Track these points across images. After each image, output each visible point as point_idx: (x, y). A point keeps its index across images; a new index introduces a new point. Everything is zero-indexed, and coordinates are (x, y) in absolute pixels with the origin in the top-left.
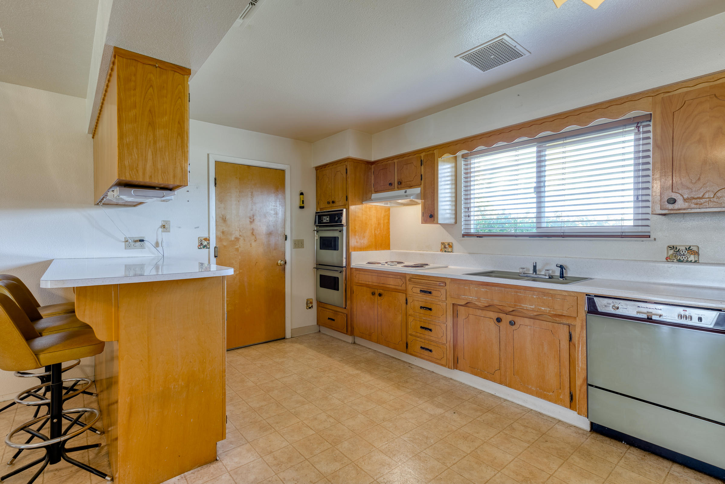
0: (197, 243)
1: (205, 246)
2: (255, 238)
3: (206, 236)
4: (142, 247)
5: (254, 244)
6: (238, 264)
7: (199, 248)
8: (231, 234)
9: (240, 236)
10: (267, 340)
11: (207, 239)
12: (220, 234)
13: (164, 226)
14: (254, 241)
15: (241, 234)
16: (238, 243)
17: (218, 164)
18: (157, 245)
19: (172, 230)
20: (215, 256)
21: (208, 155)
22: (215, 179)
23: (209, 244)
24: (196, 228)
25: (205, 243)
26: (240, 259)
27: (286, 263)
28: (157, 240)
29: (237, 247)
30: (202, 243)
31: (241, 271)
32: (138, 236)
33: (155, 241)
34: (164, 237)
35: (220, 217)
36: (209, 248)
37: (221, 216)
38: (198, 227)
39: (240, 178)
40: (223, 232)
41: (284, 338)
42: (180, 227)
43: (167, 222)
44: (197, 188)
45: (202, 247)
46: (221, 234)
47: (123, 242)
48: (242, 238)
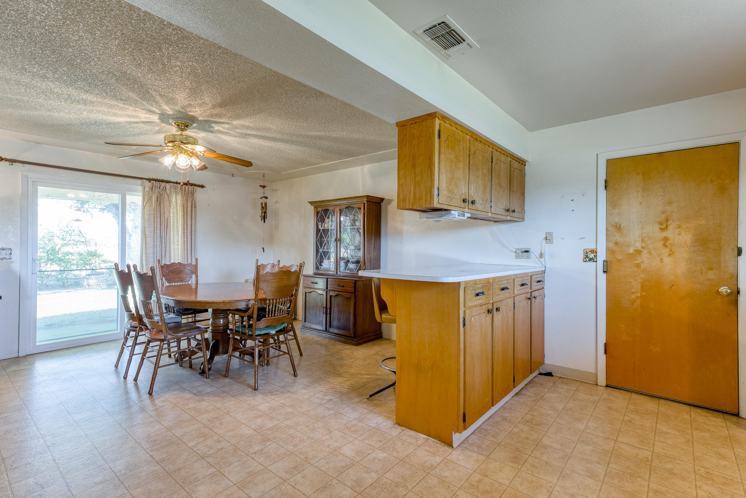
0: (582, 256)
1: (590, 260)
2: (671, 251)
3: (594, 247)
4: (528, 257)
5: (667, 260)
6: (640, 284)
7: (584, 261)
8: (629, 246)
9: (643, 247)
11: (594, 251)
12: (611, 245)
13: (546, 238)
14: (667, 254)
15: (644, 244)
16: (640, 257)
17: (610, 162)
18: (541, 255)
19: (555, 241)
20: (604, 272)
21: (597, 155)
22: (606, 181)
23: (596, 256)
24: (581, 239)
25: (592, 256)
26: (642, 278)
27: (738, 292)
28: (541, 251)
29: (637, 262)
30: (587, 256)
31: (644, 294)
32: (525, 247)
33: (540, 252)
34: (547, 248)
35: (613, 225)
36: (596, 261)
37: (614, 224)
38: (584, 238)
39: (643, 173)
40: (616, 244)
41: (737, 415)
42: (563, 239)
43: (551, 234)
44: (583, 195)
45: (587, 260)
46: (614, 245)
47: (514, 252)
48: (645, 251)
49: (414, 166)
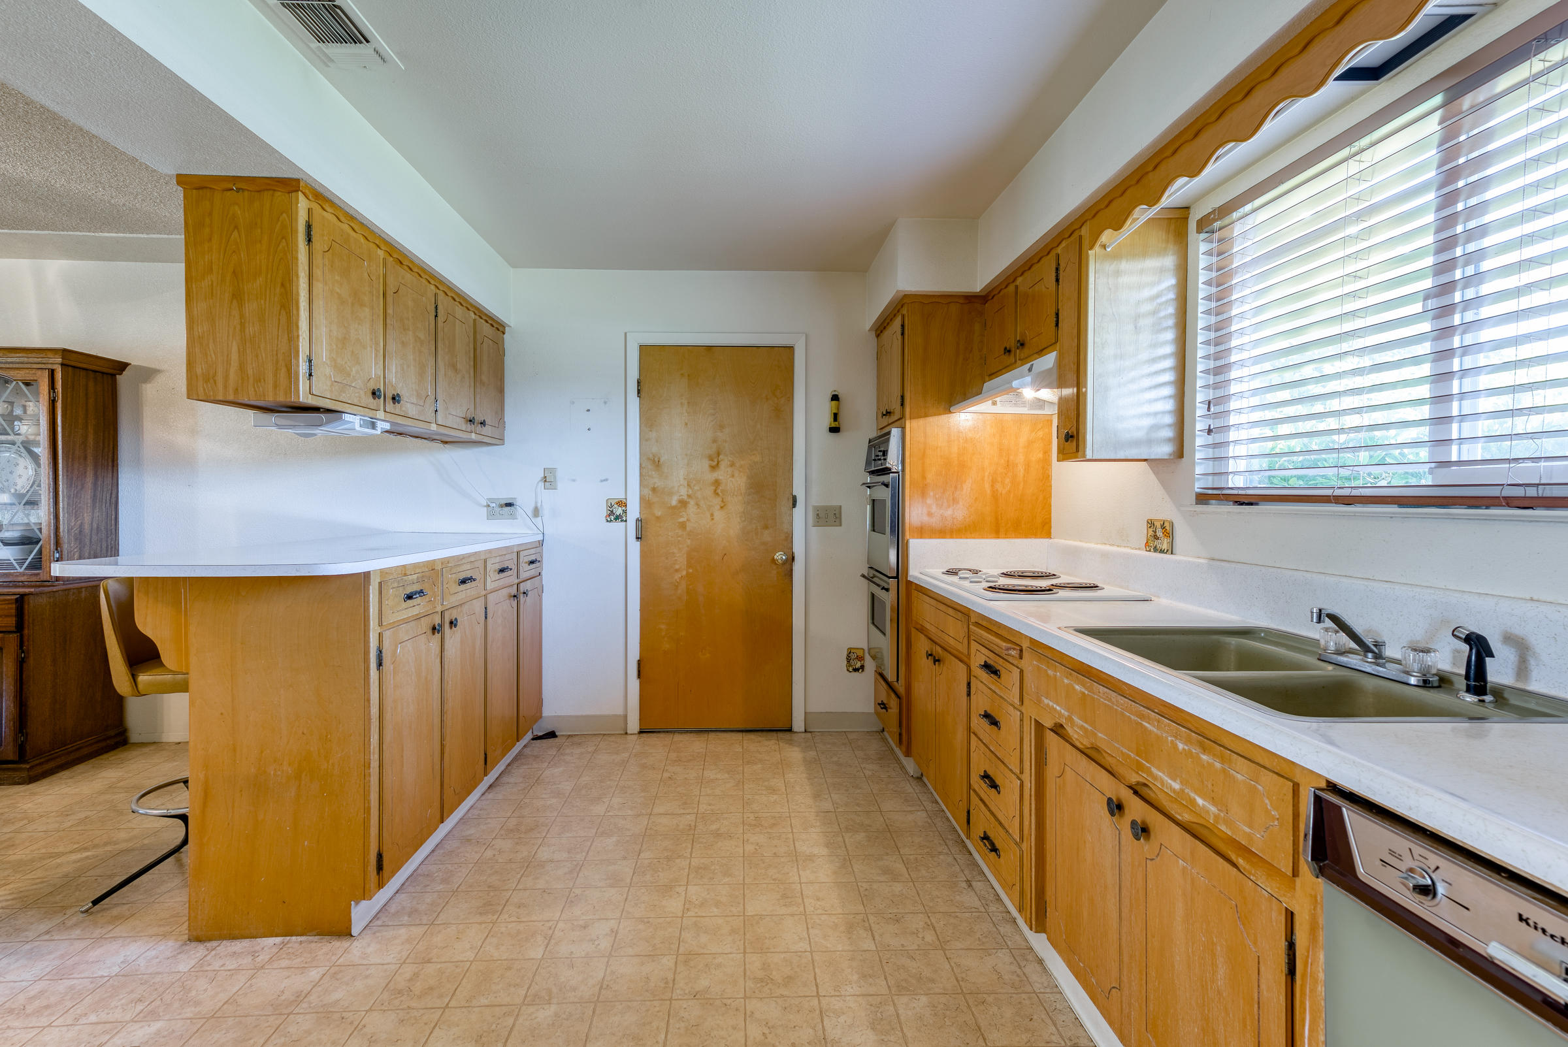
0: (604, 512)
1: (618, 518)
2: (722, 501)
3: (621, 496)
4: (513, 516)
5: (718, 515)
6: (685, 555)
7: (608, 521)
8: (671, 494)
9: (689, 496)
10: (749, 727)
11: (622, 503)
12: (647, 492)
13: (545, 479)
14: (719, 507)
15: (690, 492)
16: (686, 512)
17: (644, 350)
18: (536, 512)
19: (560, 485)
20: (637, 538)
21: (626, 334)
22: (639, 382)
23: (625, 512)
24: (602, 481)
25: (619, 511)
26: (688, 546)
27: (793, 558)
28: (536, 503)
29: (681, 520)
30: (612, 511)
31: (691, 571)
32: (505, 496)
33: (533, 506)
34: (547, 498)
35: (649, 459)
36: (626, 521)
37: (651, 456)
38: (606, 480)
39: (689, 375)
40: (654, 490)
41: (790, 730)
42: (574, 480)
43: (552, 471)
44: (605, 403)
45: (612, 518)
46: (650, 493)
47: (485, 506)
48: (692, 502)
49: (238, 296)
